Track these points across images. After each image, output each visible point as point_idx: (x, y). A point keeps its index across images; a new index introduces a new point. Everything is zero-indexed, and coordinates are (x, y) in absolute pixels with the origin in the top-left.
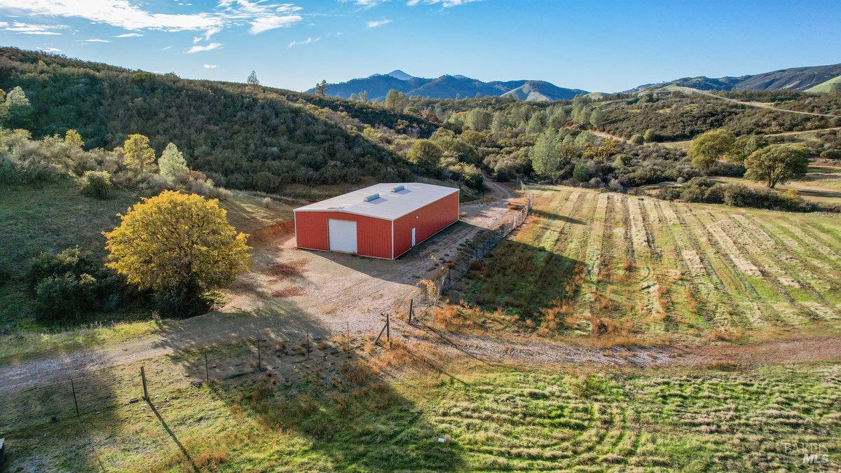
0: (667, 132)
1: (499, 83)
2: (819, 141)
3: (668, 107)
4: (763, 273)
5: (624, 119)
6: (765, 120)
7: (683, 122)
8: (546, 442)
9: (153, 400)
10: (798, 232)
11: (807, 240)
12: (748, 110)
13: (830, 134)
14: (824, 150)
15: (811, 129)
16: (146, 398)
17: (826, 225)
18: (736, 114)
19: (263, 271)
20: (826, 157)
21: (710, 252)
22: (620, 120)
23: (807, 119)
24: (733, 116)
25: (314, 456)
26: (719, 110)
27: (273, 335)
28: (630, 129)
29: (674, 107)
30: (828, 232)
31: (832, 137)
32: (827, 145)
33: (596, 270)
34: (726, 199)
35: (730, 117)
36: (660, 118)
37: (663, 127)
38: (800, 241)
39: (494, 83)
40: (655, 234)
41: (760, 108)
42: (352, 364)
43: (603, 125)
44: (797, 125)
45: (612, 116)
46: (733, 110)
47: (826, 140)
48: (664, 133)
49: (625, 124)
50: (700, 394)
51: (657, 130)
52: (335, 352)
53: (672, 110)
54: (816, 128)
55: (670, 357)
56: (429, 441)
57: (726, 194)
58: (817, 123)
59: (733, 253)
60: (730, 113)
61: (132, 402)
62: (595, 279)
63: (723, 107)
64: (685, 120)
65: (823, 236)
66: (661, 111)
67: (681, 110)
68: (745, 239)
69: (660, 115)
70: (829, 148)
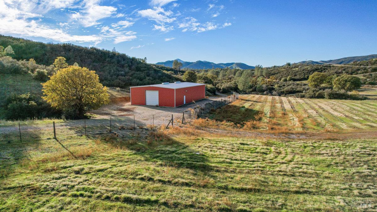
0: (298, 77)
1: (222, 64)
2: (365, 78)
3: (297, 67)
4: (346, 116)
5: (278, 73)
6: (340, 71)
7: (304, 73)
8: (249, 157)
9: (58, 139)
10: (360, 105)
11: (364, 107)
12: (332, 68)
13: (369, 75)
14: (367, 81)
15: (360, 74)
16: (55, 138)
17: (372, 104)
18: (327, 69)
19: (115, 110)
20: (368, 84)
21: (320, 111)
22: (276, 74)
23: (358, 70)
24: (326, 70)
25: (135, 156)
26: (320, 68)
27: (118, 125)
28: (281, 77)
29: (299, 67)
30: (373, 105)
31: (370, 76)
32: (368, 80)
33: (269, 114)
34: (326, 96)
35: (324, 71)
36: (294, 72)
37: (295, 75)
38: (361, 108)
39: (220, 64)
40: (295, 106)
41: (337, 66)
42: (155, 133)
43: (269, 76)
44: (354, 72)
45: (273, 72)
46: (326, 68)
47: (368, 78)
48: (296, 78)
49: (278, 75)
50: (322, 146)
51: (292, 77)
52: (147, 130)
53: (299, 68)
54: (363, 73)
55: (306, 136)
56: (191, 154)
57: (325, 94)
58: (363, 71)
59: (331, 111)
60: (324, 69)
61: (48, 139)
62: (268, 116)
63: (321, 67)
64: (305, 72)
65: (371, 106)
66: (294, 69)
67: (303, 68)
68: (336, 107)
69: (294, 70)
70: (369, 80)
